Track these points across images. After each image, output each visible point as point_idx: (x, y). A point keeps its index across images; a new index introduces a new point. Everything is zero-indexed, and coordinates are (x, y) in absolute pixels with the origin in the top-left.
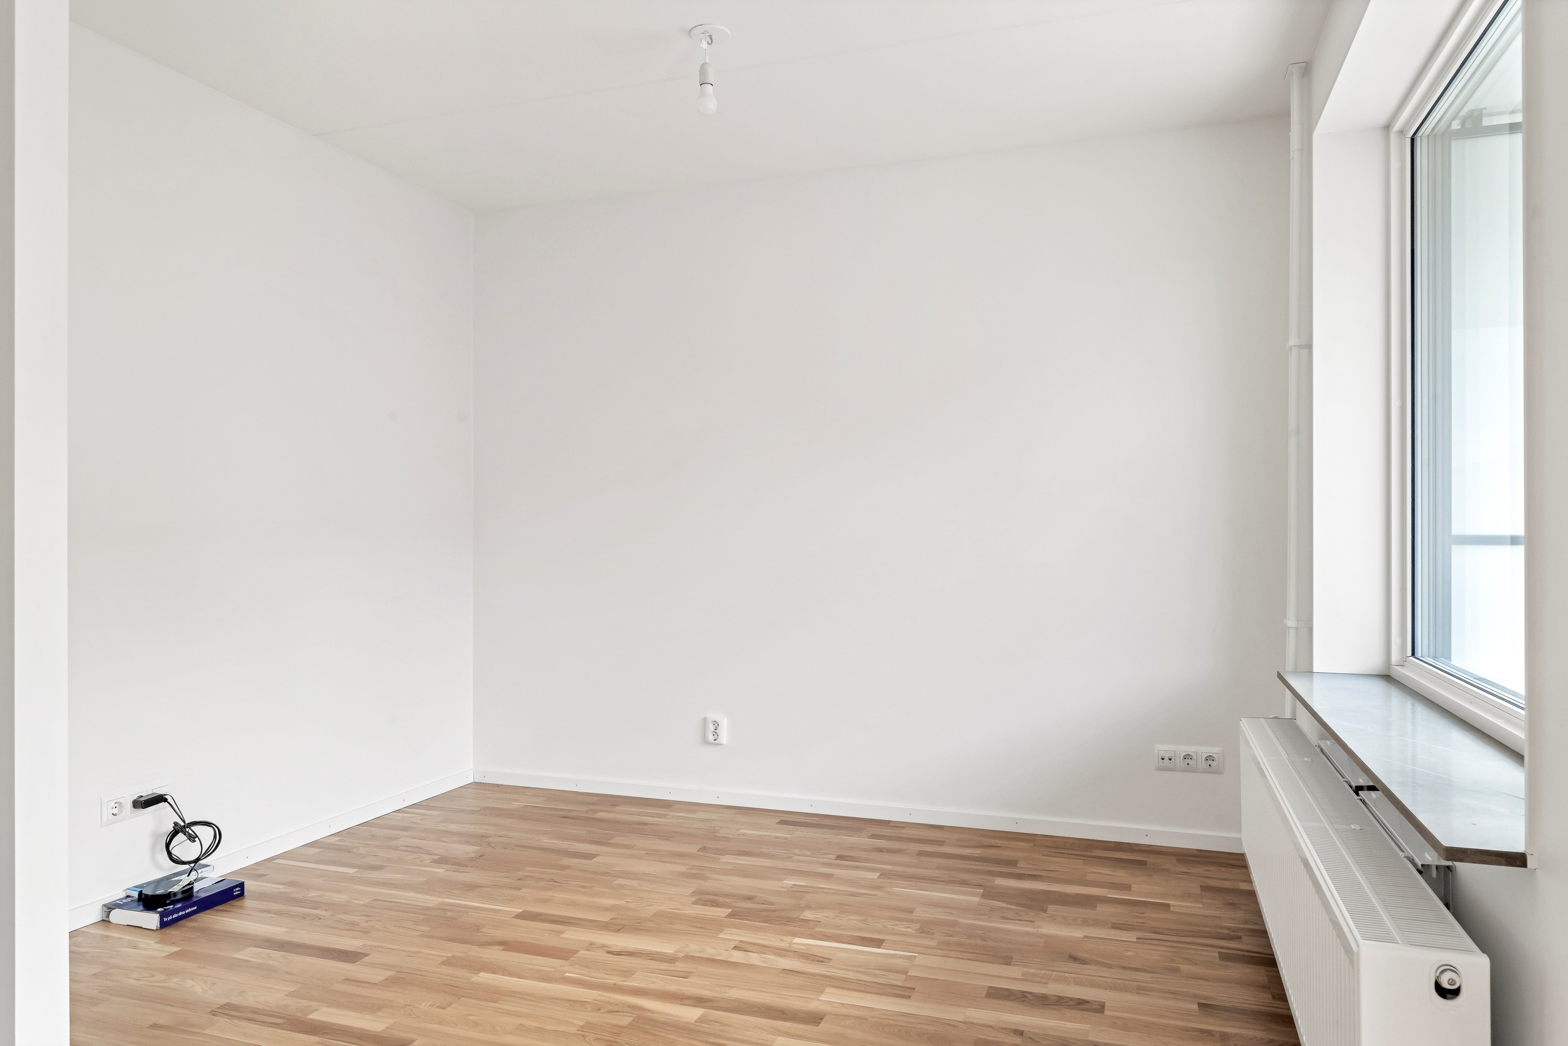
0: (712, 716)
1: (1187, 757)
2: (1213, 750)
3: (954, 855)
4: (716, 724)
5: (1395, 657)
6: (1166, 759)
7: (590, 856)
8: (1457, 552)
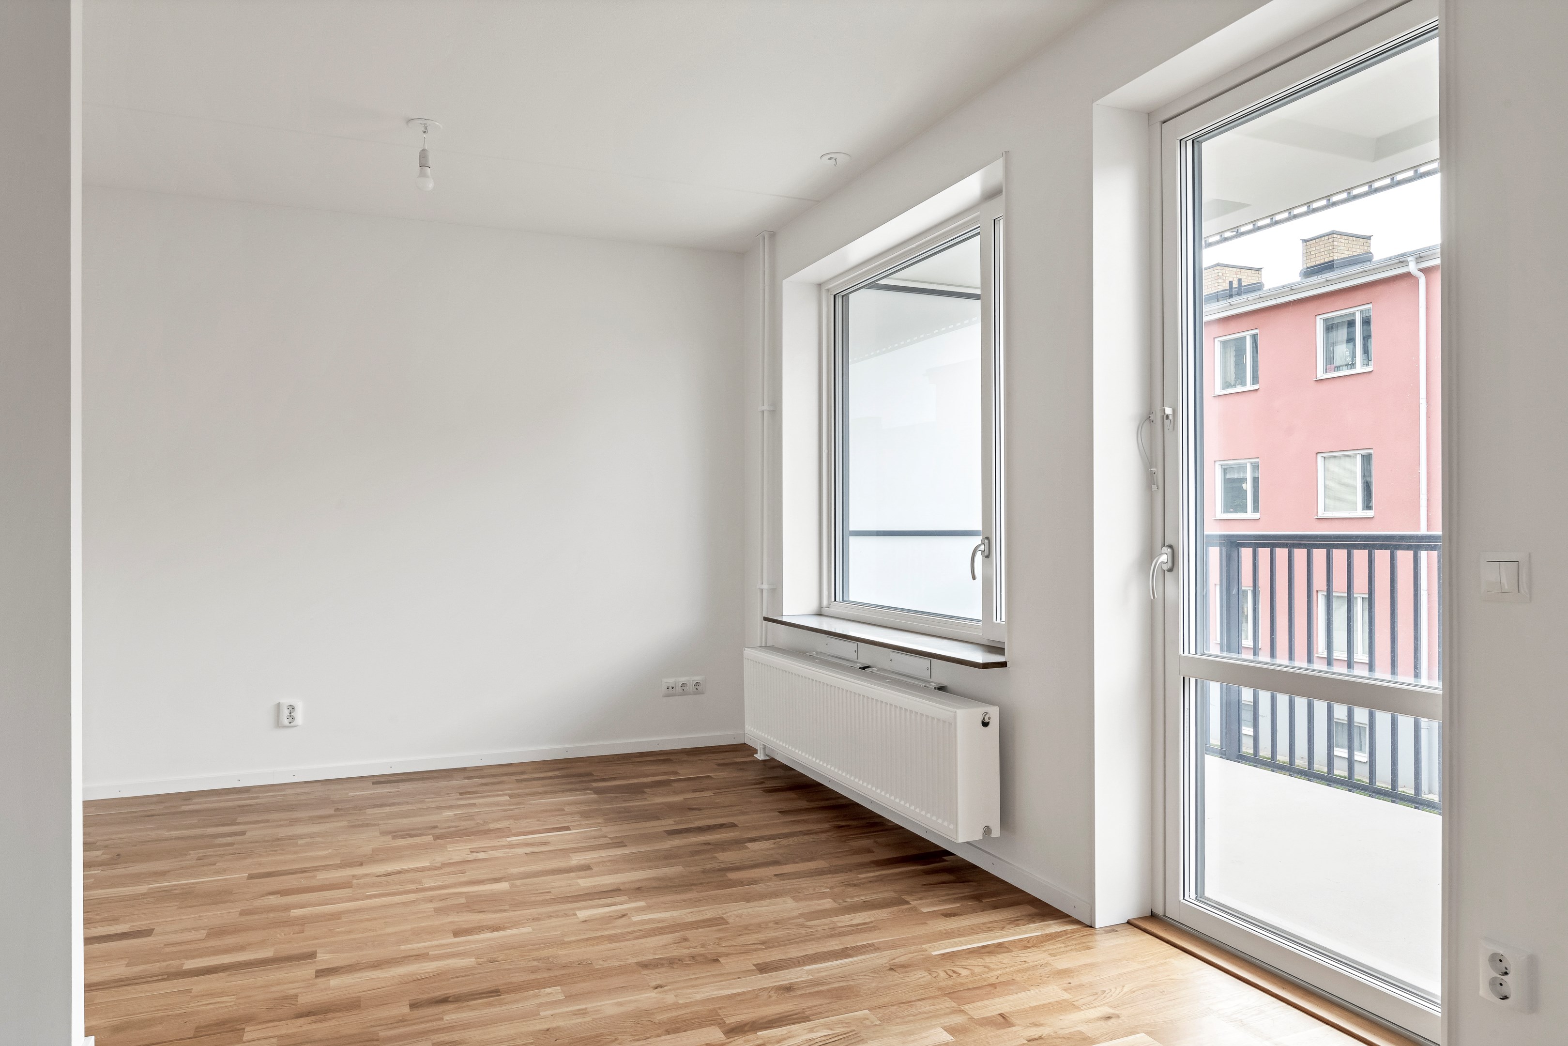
0: (286, 701)
1: (684, 685)
2: (697, 678)
3: (544, 777)
4: (292, 708)
5: (825, 602)
6: (670, 688)
7: (243, 833)
8: (853, 541)
